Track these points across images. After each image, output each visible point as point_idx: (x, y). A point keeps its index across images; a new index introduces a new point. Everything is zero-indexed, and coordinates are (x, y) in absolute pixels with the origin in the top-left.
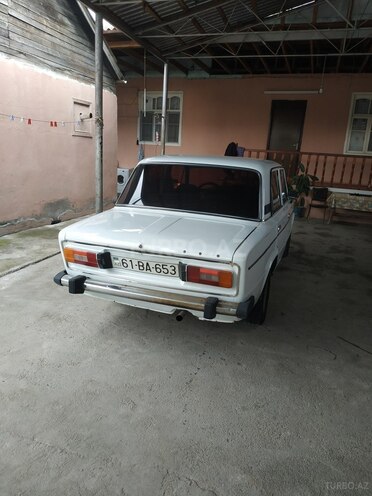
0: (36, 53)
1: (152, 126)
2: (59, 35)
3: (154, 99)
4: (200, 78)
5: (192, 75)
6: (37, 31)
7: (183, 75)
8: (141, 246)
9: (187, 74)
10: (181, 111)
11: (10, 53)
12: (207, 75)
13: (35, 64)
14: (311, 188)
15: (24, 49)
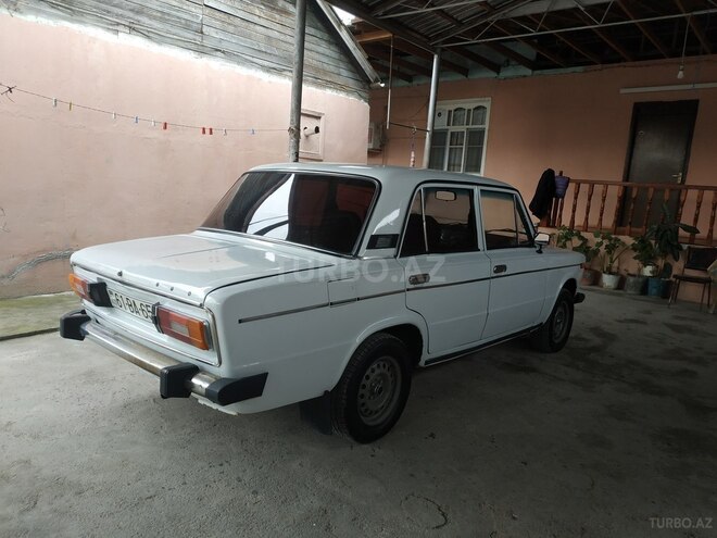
0: (241, 49)
1: (444, 149)
2: (278, 27)
3: (450, 112)
4: (517, 77)
5: (505, 73)
6: (245, 24)
7: (494, 74)
8: (120, 274)
9: (498, 73)
10: (487, 126)
11: (201, 50)
12: (528, 72)
13: (239, 63)
14: (685, 247)
15: (224, 46)
